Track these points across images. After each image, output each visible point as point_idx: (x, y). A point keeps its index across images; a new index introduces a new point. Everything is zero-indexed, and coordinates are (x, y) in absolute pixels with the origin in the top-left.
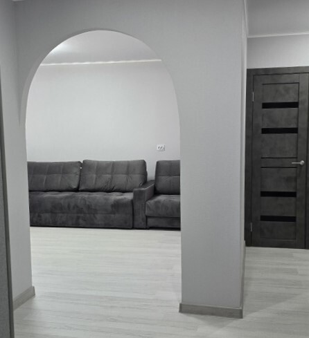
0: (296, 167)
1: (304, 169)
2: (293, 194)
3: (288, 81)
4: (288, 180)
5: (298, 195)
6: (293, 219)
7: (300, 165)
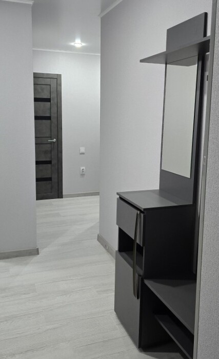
0: (51, 143)
1: (56, 144)
2: (49, 162)
3: (43, 83)
4: (46, 152)
5: (53, 163)
6: (50, 179)
7: (53, 142)
